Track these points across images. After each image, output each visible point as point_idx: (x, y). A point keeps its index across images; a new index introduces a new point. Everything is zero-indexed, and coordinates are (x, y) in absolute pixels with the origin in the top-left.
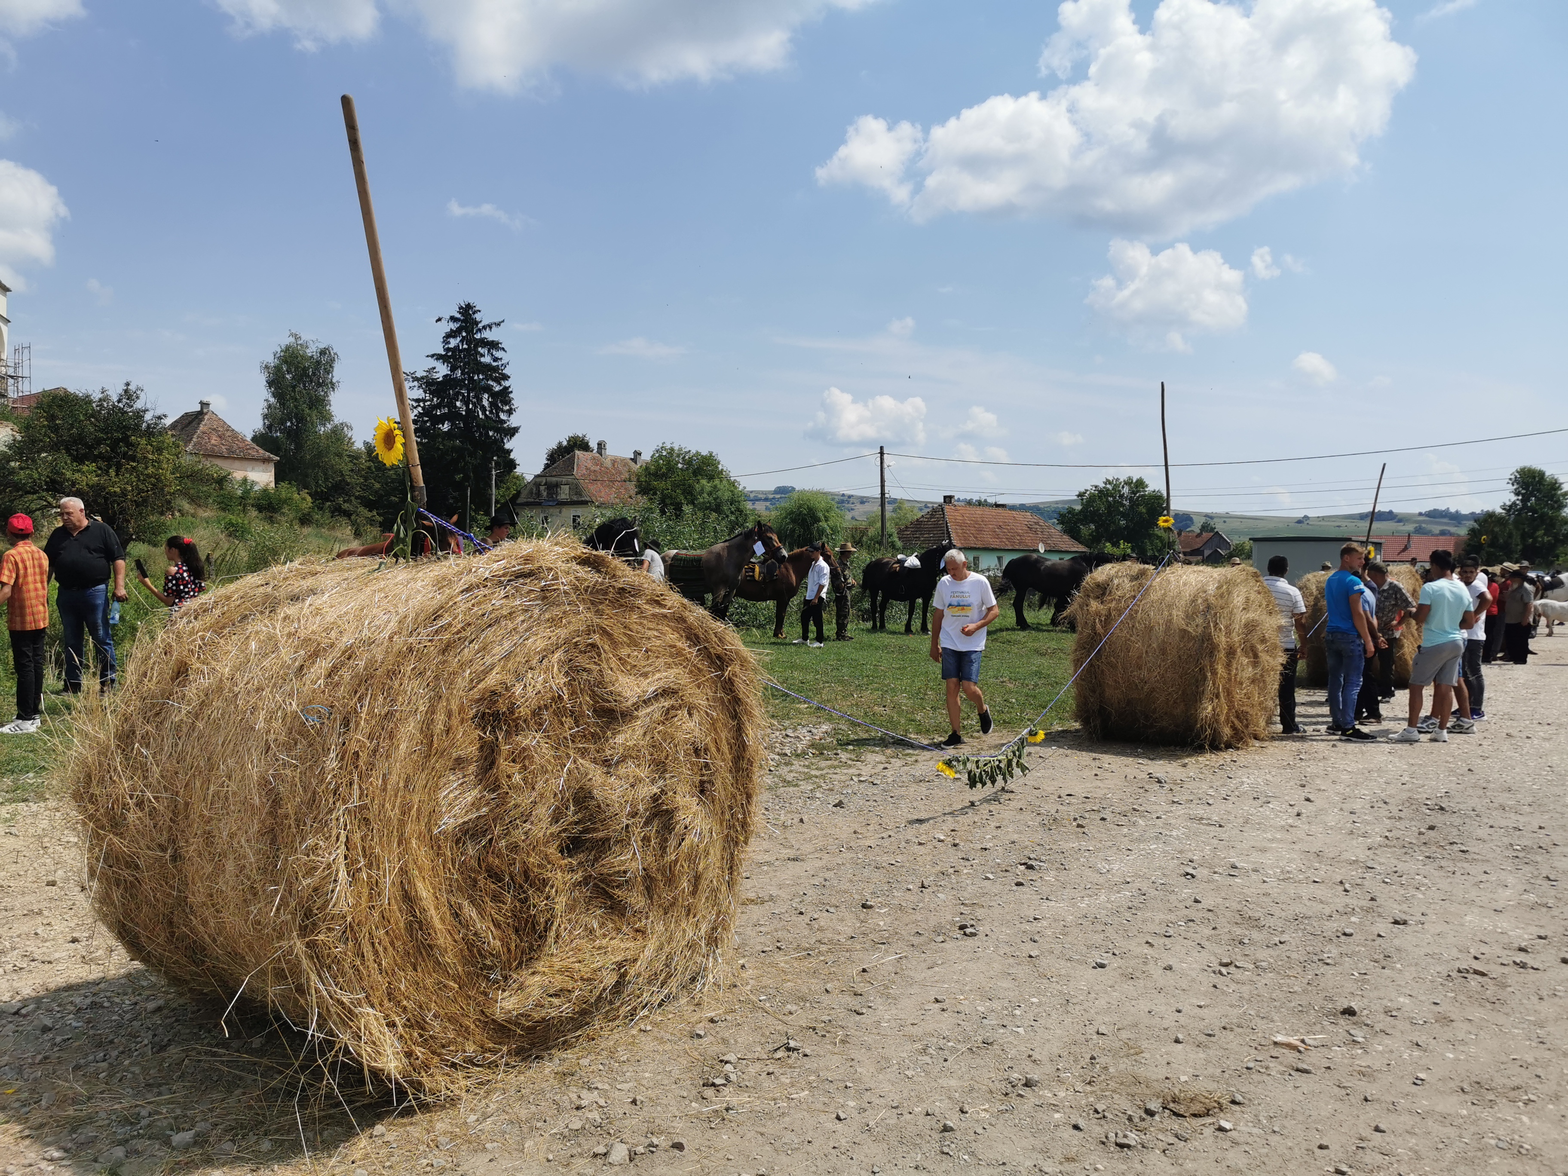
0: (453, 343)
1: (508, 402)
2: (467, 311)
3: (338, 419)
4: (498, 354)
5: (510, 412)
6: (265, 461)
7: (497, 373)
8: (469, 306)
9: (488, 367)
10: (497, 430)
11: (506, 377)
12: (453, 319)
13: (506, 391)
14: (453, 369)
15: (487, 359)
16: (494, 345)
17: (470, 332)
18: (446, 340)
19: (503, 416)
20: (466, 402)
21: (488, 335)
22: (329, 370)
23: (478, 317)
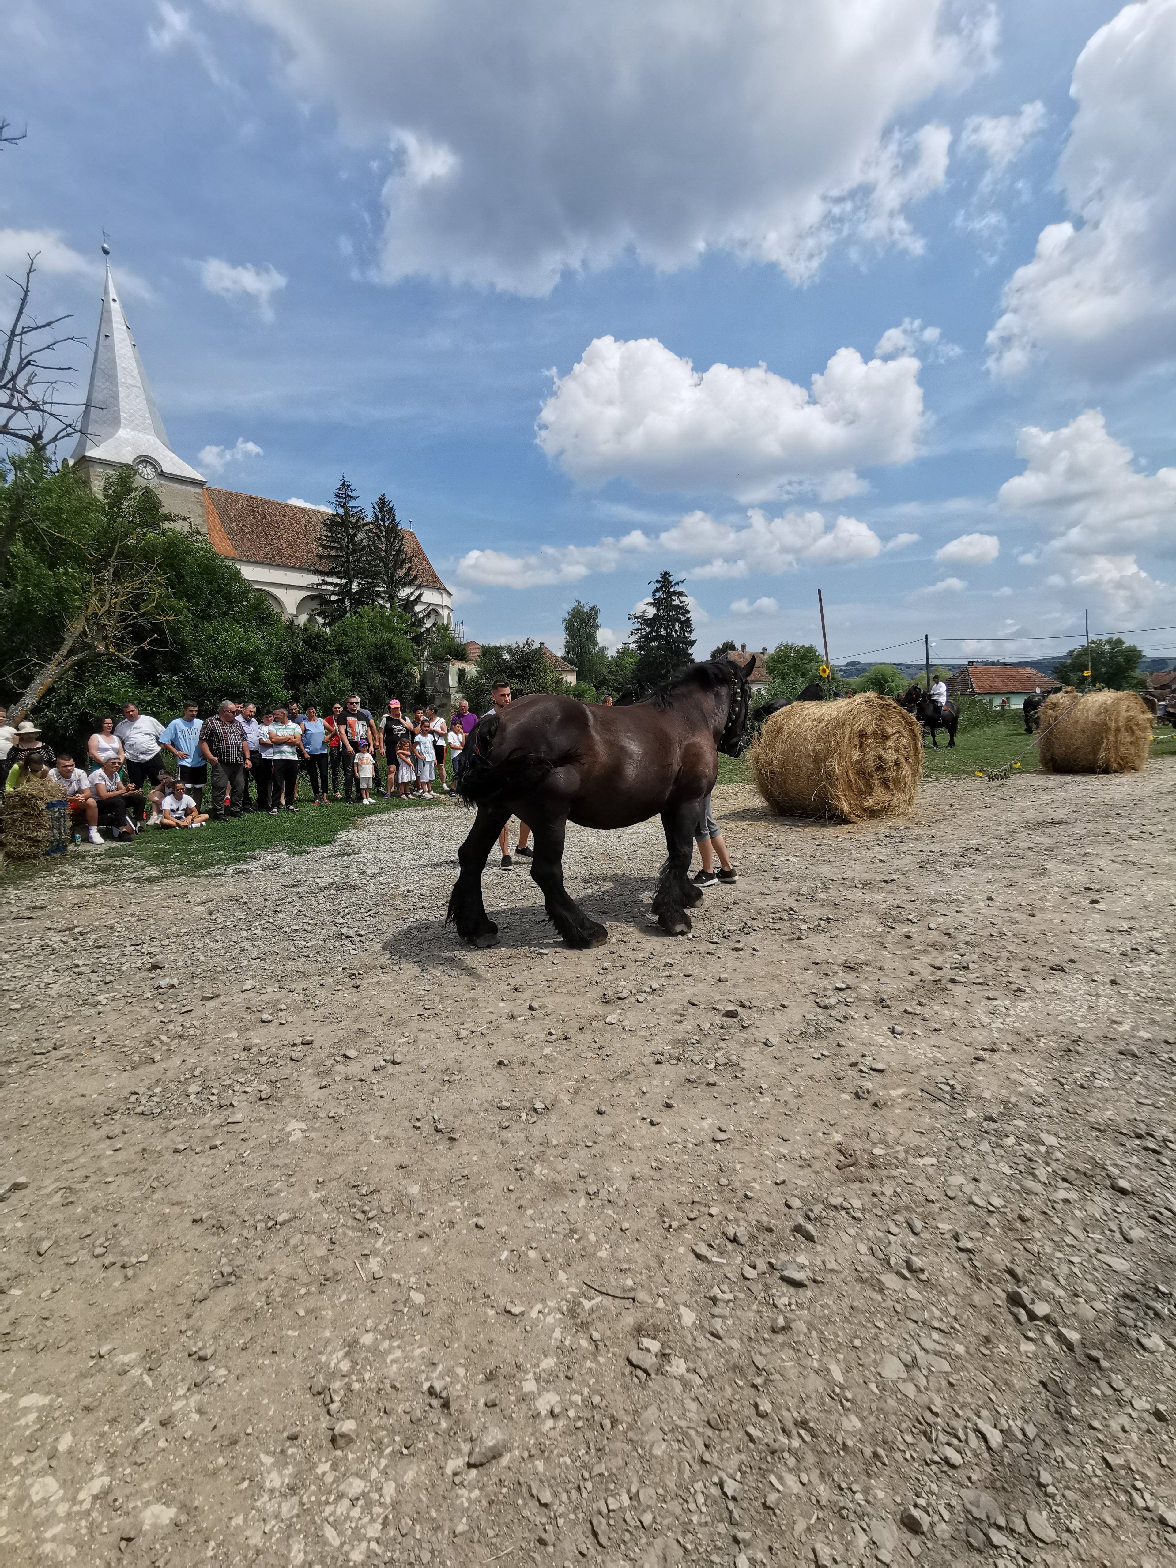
0: (658, 595)
1: (689, 626)
2: (665, 576)
3: (600, 645)
4: (682, 599)
5: (691, 632)
6: (572, 671)
7: (682, 610)
8: (666, 573)
9: (678, 607)
10: (683, 643)
11: (688, 612)
12: (658, 581)
13: (688, 619)
14: (658, 610)
15: (677, 602)
16: (680, 594)
17: (667, 587)
18: (654, 595)
19: (687, 635)
20: (666, 629)
21: (678, 589)
22: (595, 618)
23: (671, 578)
